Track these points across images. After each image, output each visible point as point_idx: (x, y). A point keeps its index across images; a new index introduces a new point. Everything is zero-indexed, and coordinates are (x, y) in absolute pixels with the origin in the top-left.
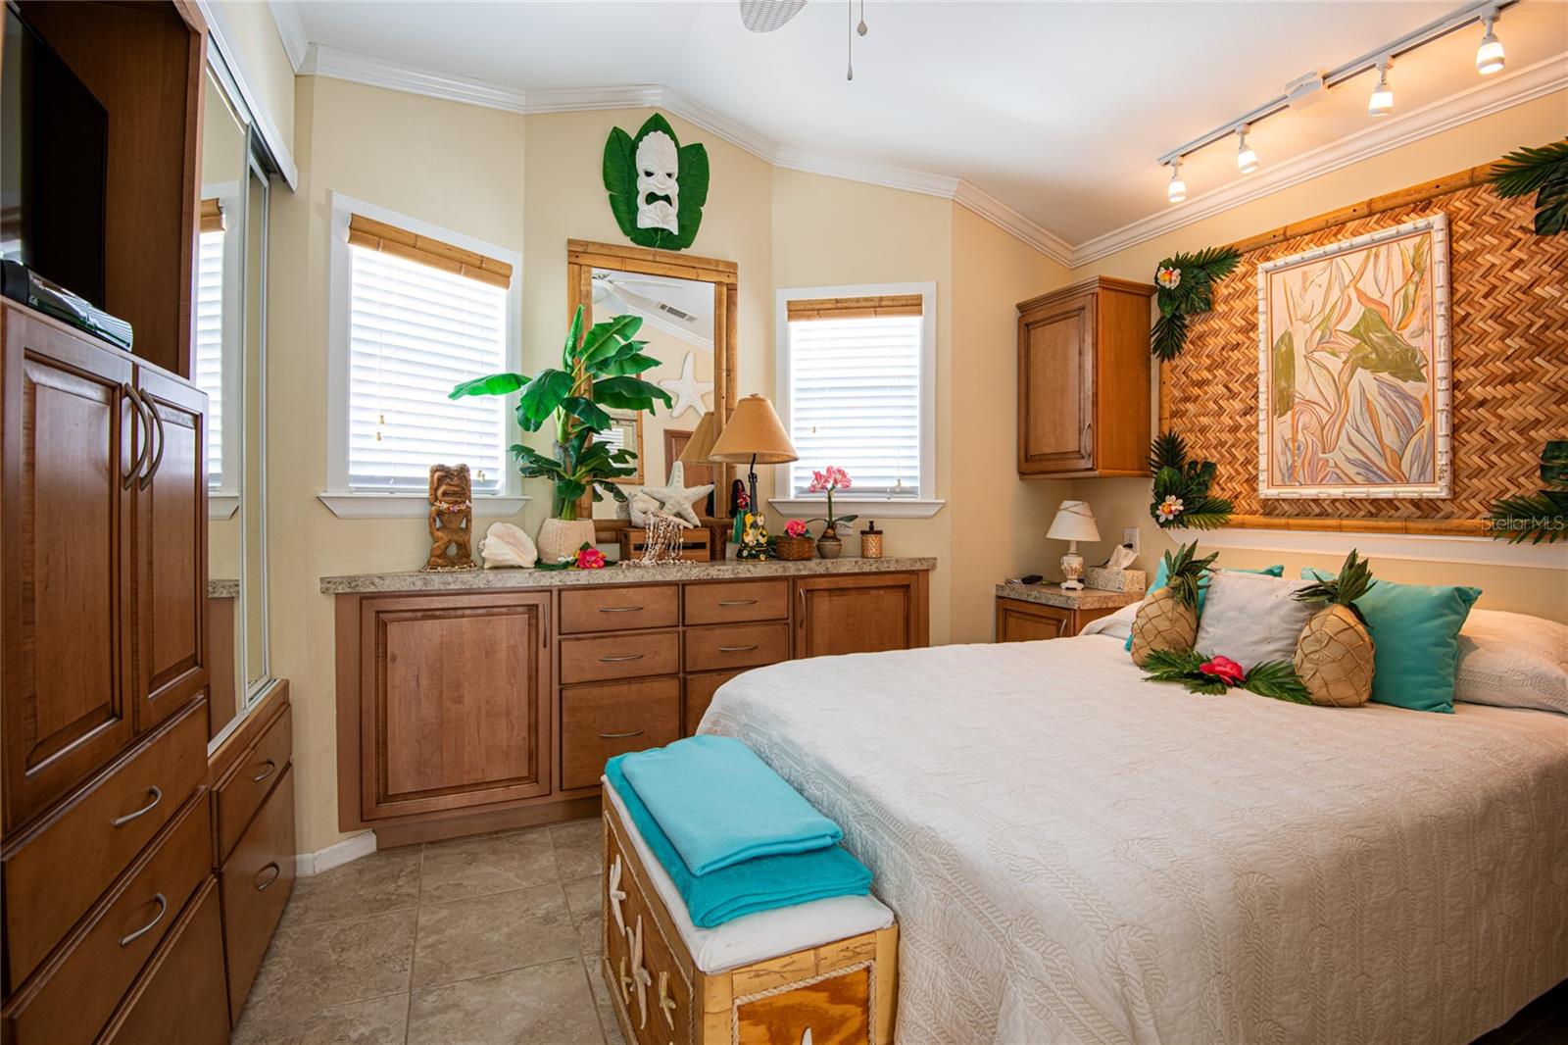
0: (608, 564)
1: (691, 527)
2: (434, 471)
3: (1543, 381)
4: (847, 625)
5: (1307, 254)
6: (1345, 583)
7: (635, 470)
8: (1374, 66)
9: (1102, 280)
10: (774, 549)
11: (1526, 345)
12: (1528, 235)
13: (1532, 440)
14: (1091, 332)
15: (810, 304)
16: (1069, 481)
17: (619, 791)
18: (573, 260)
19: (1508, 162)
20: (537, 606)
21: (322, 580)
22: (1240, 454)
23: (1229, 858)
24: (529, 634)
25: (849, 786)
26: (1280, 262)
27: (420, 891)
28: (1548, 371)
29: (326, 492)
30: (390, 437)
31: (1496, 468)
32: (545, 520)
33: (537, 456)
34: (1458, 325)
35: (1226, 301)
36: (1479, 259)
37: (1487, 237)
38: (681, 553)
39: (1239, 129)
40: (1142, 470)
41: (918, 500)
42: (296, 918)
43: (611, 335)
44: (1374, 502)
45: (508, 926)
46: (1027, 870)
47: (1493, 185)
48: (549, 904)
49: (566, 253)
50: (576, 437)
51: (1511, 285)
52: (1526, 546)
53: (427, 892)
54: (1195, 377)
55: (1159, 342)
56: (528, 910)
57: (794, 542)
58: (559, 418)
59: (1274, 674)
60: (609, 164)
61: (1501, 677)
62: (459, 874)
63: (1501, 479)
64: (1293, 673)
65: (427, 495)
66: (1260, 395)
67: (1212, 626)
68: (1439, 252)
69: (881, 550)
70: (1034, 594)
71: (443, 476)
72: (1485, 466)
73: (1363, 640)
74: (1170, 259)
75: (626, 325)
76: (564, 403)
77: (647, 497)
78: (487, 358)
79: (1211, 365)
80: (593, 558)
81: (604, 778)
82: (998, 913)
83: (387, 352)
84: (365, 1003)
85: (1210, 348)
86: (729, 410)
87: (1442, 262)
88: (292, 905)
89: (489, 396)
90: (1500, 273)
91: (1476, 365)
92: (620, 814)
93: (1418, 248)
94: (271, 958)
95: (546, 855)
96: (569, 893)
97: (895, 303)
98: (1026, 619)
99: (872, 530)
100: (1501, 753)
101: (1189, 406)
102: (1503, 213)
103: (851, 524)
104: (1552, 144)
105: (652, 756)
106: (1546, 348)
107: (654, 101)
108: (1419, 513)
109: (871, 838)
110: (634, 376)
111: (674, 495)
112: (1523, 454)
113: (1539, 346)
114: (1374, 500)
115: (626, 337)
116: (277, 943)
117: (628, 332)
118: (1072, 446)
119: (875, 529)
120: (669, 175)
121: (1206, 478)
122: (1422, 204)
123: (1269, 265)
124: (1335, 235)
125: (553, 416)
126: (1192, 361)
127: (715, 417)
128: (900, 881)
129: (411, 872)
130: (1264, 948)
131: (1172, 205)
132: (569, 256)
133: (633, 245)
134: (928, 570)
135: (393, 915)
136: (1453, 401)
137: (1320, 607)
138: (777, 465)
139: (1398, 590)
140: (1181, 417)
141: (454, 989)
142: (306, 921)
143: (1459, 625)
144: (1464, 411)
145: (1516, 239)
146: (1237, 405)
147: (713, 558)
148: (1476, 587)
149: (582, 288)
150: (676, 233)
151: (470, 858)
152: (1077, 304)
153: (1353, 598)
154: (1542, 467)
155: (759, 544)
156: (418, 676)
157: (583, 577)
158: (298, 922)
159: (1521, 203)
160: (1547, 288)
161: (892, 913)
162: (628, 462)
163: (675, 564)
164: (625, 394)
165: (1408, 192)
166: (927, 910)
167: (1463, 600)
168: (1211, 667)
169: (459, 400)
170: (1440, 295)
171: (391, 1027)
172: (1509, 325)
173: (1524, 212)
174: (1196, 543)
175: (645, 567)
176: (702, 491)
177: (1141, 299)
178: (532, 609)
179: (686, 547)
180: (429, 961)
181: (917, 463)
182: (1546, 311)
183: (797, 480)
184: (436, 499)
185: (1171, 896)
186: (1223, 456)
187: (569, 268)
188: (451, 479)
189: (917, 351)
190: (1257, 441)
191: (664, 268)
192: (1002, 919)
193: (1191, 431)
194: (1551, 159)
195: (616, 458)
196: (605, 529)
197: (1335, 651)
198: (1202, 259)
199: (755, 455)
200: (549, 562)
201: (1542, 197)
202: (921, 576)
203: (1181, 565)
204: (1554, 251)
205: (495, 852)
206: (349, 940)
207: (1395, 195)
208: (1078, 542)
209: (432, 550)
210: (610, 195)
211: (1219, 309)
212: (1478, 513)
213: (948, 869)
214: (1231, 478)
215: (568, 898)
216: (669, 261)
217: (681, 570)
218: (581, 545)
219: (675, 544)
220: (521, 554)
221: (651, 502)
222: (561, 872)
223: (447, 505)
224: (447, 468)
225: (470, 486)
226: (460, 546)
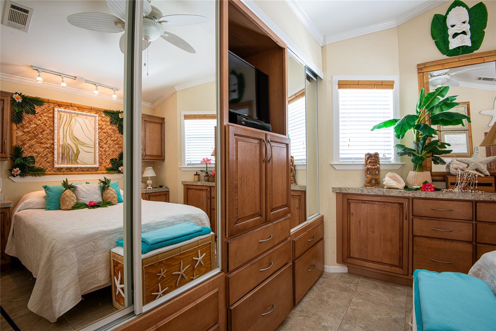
0: (436, 190)
1: (483, 176)
2: (366, 155)
18: (420, 71)
20: (403, 204)
21: (332, 188)
24: (400, 214)
27: (356, 291)
29: (333, 162)
30: (352, 145)
32: (409, 171)
33: (406, 148)
38: (476, 188)
42: (321, 283)
43: (436, 97)
45: (380, 316)
48: (398, 315)
49: (416, 70)
50: (422, 139)
53: (358, 292)
56: (389, 313)
58: (414, 133)
60: (433, 30)
62: (370, 290)
65: (364, 163)
71: (369, 157)
75: (442, 91)
76: (415, 127)
77: (459, 162)
78: (385, 115)
80: (429, 187)
83: (351, 119)
84: (329, 316)
88: (321, 279)
89: (385, 128)
94: (311, 291)
95: (403, 297)
96: (407, 315)
111: (474, 161)
115: (443, 96)
116: (314, 287)
117: (443, 93)
120: (464, 23)
125: (410, 132)
129: (355, 283)
132: (418, 70)
133: (448, 57)
135: (346, 294)
141: (355, 327)
142: (323, 285)
149: (424, 81)
150: (470, 45)
151: (375, 287)
156: (360, 221)
157: (423, 194)
158: (321, 284)
163: (472, 192)
164: (445, 119)
169: (374, 131)
171: (333, 328)
175: (454, 192)
178: (401, 204)
179: (479, 184)
180: (351, 314)
184: (367, 164)
187: (418, 75)
188: (372, 158)
196: (437, 176)
200: (409, 187)
205: (384, 288)
206: (331, 296)
209: (366, 181)
210: (435, 41)
215: (406, 317)
216: (467, 58)
217: (474, 195)
218: (424, 182)
219: (473, 183)
220: (398, 184)
221: (461, 164)
222: (407, 306)
223: (371, 166)
224: (371, 154)
225: (379, 160)
226: (376, 180)
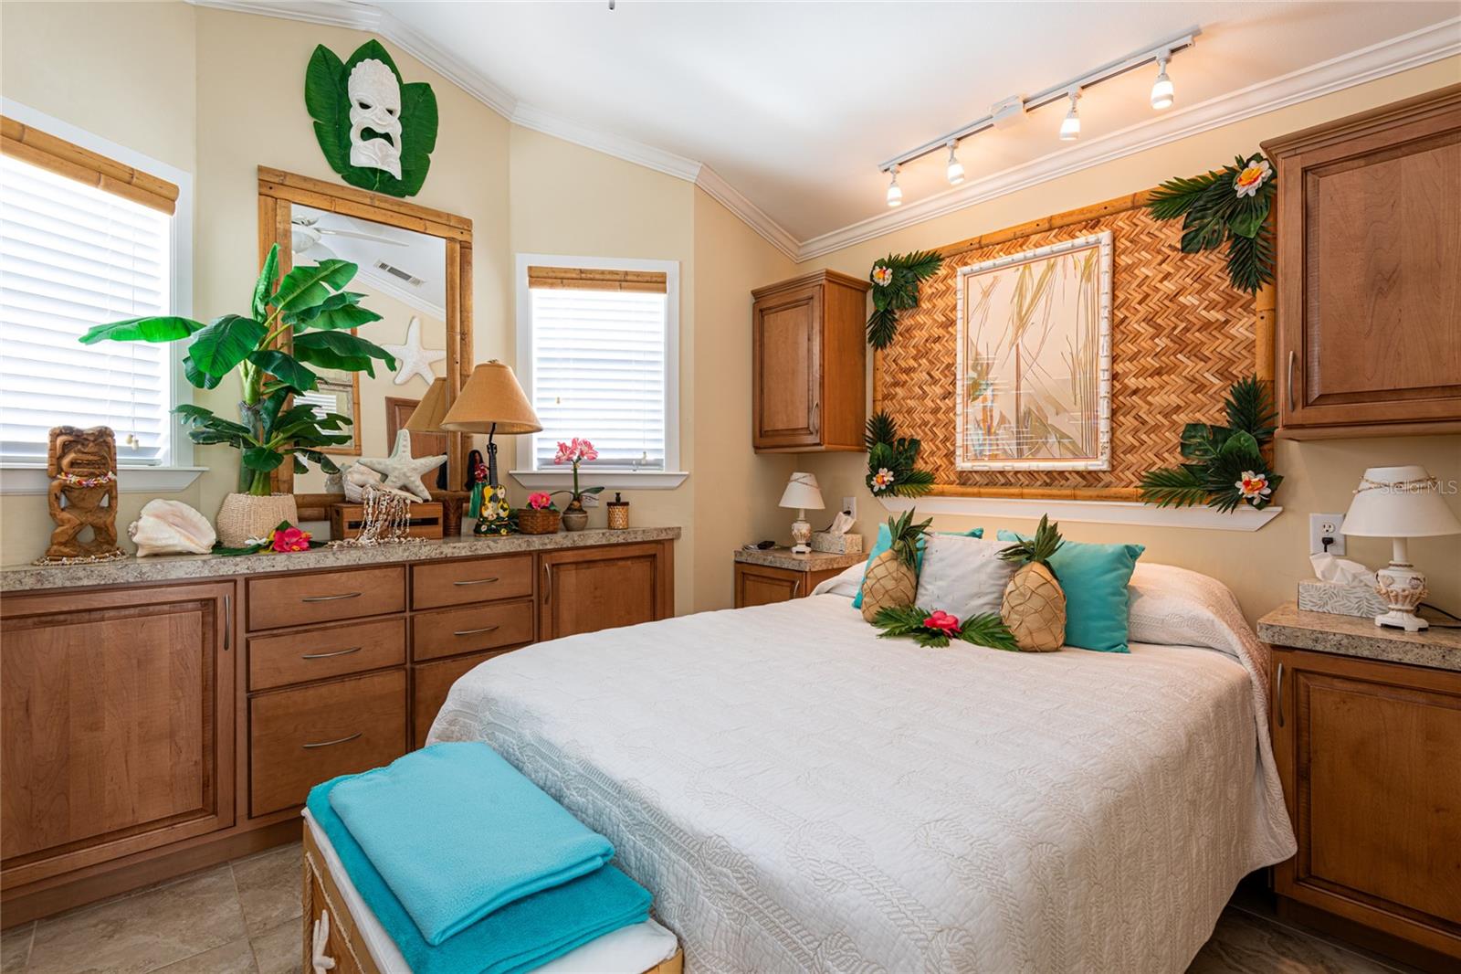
0: (314, 545)
1: (420, 501)
2: (57, 434)
3: (1183, 374)
4: (595, 597)
5: (998, 261)
6: (1041, 543)
7: (350, 437)
8: (1066, 94)
9: (829, 274)
10: (517, 522)
11: (1171, 345)
12: (1176, 253)
13: (1174, 423)
14: (818, 320)
15: (554, 272)
16: (796, 455)
17: (326, 830)
18: (266, 191)
19: (1163, 190)
20: (214, 600)
22: (940, 433)
23: (1018, 831)
24: (204, 634)
25: (619, 791)
26: (976, 266)
28: (1187, 366)
31: (1145, 446)
32: (226, 496)
33: (214, 419)
34: (1118, 326)
35: (930, 299)
36: (1136, 271)
37: (1143, 253)
38: (408, 530)
39: (949, 144)
40: (858, 445)
41: (664, 472)
43: (317, 282)
44: (1049, 473)
46: (833, 876)
47: (1150, 209)
49: (255, 182)
50: (270, 398)
51: (1161, 293)
52: (1171, 509)
54: (903, 365)
55: (873, 333)
57: (538, 515)
58: (247, 375)
59: (985, 625)
60: (312, 87)
61: (1163, 620)
62: (92, 955)
63: (1149, 454)
64: (1001, 623)
65: (45, 466)
66: (957, 382)
67: (930, 583)
68: (1105, 263)
69: (627, 522)
70: (772, 558)
71: (70, 442)
72: (1137, 444)
73: (1058, 592)
74: (883, 259)
75: (336, 271)
76: (253, 358)
77: (365, 468)
78: (139, 297)
79: (916, 355)
80: (294, 540)
81: (306, 812)
82: (804, 932)
85: (916, 339)
86: (464, 377)
87: (1107, 272)
89: (144, 343)
90: (1153, 284)
91: (1131, 360)
92: (328, 860)
93: (1088, 260)
95: (227, 903)
96: (260, 950)
97: (640, 279)
98: (761, 582)
99: (618, 502)
100: (1184, 689)
101: (898, 390)
102: (1157, 233)
103: (596, 496)
104: (1200, 177)
105: (371, 780)
106: (1186, 347)
107: (371, 25)
108: (1085, 483)
109: (648, 850)
110: (348, 331)
111: (399, 467)
112: (1167, 434)
113: (1181, 344)
114: (1049, 472)
115: (336, 286)
117: (339, 279)
118: (802, 423)
119: (622, 501)
120: (391, 112)
121: (912, 453)
122: (1093, 223)
123: (966, 269)
124: (1021, 246)
125: (238, 372)
126: (901, 351)
127: (448, 383)
128: (684, 900)
130: (1057, 922)
131: (890, 209)
132: (260, 186)
133: (344, 183)
134: (672, 540)
136: (1113, 390)
137: (1020, 565)
138: (518, 436)
139: (1079, 548)
140: (891, 399)
143: (1128, 576)
144: (1120, 398)
145: (1166, 256)
146: (938, 390)
147: (446, 534)
148: (1140, 545)
149: (278, 225)
150: (399, 177)
152: (806, 293)
153: (1047, 556)
154: (1182, 445)
155: (499, 518)
156: (27, 702)
157: (281, 562)
159: (1170, 226)
160: (1189, 297)
161: (675, 938)
162: (340, 429)
163: (400, 542)
164: (336, 351)
165: (1081, 211)
166: (718, 933)
167: (1132, 554)
168: (933, 622)
170: (1105, 300)
172: (1158, 327)
173: (1173, 233)
174: (913, 510)
175: (362, 547)
176: (433, 461)
177: (860, 293)
178: (208, 605)
179: (414, 523)
181: (662, 436)
182: (1187, 316)
183: (541, 450)
184: (60, 470)
185: (979, 885)
186: (926, 434)
187: (259, 200)
188: (84, 446)
189: (661, 328)
190: (955, 421)
191: (385, 215)
192: (809, 939)
193: (900, 412)
194: (1197, 189)
195: (323, 424)
196: (311, 505)
197: (1036, 602)
198: (911, 261)
199: (494, 424)
200: (232, 546)
201: (1188, 221)
202: (667, 545)
203: (902, 530)
204: (1195, 267)
207: (1071, 214)
208: (806, 510)
209: (53, 536)
210: (315, 123)
211: (923, 305)
212: (1132, 482)
213: (742, 884)
214: (932, 453)
215: (257, 957)
216: (390, 208)
217: (408, 549)
218: (277, 525)
219: (401, 520)
220: (192, 537)
221: (370, 474)
222: (248, 922)
223: (78, 479)
224: (79, 431)
225: (115, 454)
226: (99, 530)
